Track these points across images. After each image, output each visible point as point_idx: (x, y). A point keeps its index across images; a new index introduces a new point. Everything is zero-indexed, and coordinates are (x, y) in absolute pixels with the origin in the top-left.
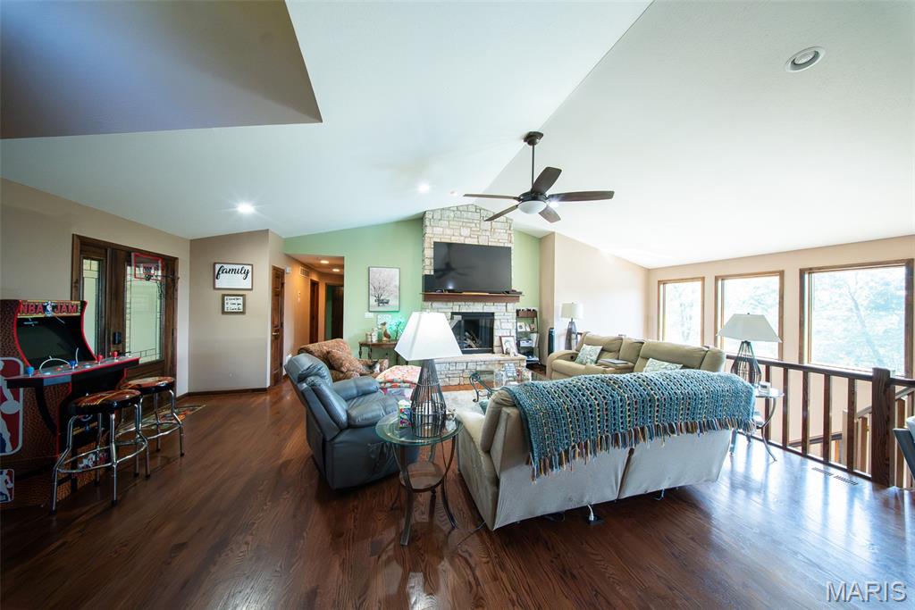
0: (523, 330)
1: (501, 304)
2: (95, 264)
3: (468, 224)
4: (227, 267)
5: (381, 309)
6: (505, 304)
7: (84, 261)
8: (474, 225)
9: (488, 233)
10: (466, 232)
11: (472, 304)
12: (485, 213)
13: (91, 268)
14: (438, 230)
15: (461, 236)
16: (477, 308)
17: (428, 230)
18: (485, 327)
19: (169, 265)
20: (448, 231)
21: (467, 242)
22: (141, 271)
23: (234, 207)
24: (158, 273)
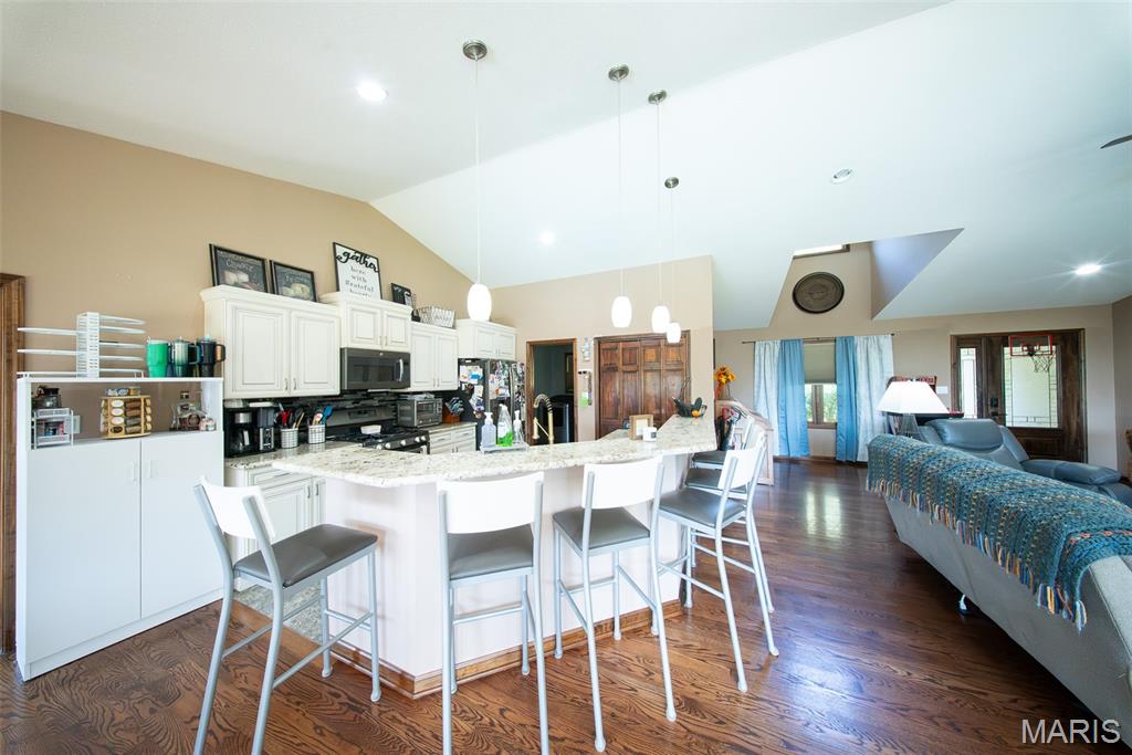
2: (973, 350)
7: (962, 350)
13: (968, 357)
19: (1068, 339)
23: (1071, 270)
24: (1045, 348)
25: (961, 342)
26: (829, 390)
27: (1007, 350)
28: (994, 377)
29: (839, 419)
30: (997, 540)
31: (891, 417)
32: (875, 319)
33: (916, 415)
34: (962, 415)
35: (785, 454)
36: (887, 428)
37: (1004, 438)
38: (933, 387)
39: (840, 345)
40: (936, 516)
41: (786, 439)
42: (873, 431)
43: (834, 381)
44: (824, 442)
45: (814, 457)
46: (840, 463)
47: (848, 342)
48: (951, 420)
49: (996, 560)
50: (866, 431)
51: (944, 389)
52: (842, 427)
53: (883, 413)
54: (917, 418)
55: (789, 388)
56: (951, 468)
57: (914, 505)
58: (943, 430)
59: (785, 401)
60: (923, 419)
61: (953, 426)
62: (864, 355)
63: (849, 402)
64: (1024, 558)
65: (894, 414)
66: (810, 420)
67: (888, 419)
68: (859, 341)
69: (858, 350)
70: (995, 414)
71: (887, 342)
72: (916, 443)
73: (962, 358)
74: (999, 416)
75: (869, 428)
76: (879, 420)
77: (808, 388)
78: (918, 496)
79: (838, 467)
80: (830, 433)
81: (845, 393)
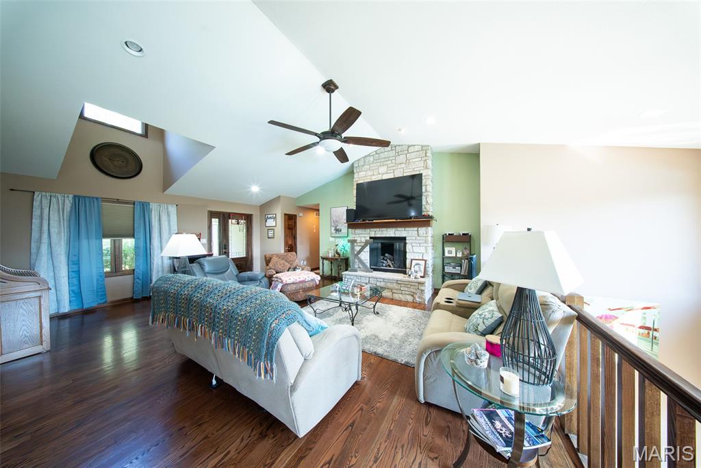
0: (454, 255)
1: (412, 229)
2: (217, 220)
3: (385, 163)
4: (269, 216)
5: (337, 235)
6: (416, 229)
7: (213, 219)
8: (390, 162)
9: (403, 166)
10: (383, 169)
11: (385, 229)
12: (400, 148)
13: (215, 222)
14: (362, 174)
15: (379, 174)
16: (390, 233)
17: (356, 176)
18: (399, 250)
19: (248, 218)
20: (370, 173)
21: (384, 178)
22: (234, 221)
23: (249, 188)
24: (242, 221)
25: (213, 214)
26: (128, 244)
27: (230, 221)
28: (225, 233)
29: (136, 265)
30: (235, 340)
31: (175, 260)
32: (166, 192)
33: (188, 257)
34: (212, 255)
35: (76, 307)
36: (172, 268)
37: (231, 266)
38: (199, 239)
39: (138, 208)
40: (199, 334)
41: (77, 293)
42: (163, 271)
43: (133, 236)
44: (122, 287)
45: (112, 302)
46: (137, 301)
47: (145, 207)
48: (208, 258)
49: (235, 354)
50: (158, 272)
51: (204, 241)
52: (139, 272)
53: (170, 258)
54: (189, 259)
55: (84, 243)
56: (208, 294)
57: (185, 328)
58: (204, 265)
59: (78, 255)
60: (193, 259)
61: (209, 261)
62: (157, 218)
63: (145, 252)
64: (249, 347)
65: (176, 258)
66: (108, 270)
67: (173, 262)
68: (153, 206)
69: (153, 212)
70: (225, 253)
71: (173, 210)
72: (187, 278)
73: (213, 223)
74: (227, 253)
75: (160, 269)
76: (167, 262)
77: (107, 243)
78: (188, 320)
79: (136, 305)
80: (129, 278)
81: (142, 244)
